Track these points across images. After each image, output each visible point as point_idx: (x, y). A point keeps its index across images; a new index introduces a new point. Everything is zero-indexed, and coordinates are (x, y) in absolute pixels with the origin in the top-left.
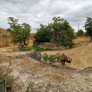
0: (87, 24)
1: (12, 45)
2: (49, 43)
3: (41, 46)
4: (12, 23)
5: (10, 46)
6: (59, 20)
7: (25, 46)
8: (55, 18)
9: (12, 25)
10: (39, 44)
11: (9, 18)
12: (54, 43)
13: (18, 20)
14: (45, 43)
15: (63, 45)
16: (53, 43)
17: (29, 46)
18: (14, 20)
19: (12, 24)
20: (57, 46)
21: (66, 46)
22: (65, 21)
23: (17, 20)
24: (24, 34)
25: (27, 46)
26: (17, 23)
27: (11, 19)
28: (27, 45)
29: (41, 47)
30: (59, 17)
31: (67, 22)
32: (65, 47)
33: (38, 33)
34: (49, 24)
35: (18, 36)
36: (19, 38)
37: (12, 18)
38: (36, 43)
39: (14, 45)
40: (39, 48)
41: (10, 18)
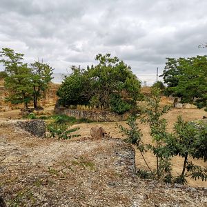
0: (167, 70)
1: (7, 108)
2: (87, 107)
3: (69, 113)
4: (10, 60)
5: (3, 109)
6: (110, 60)
7: (35, 111)
8: (100, 55)
9: (10, 64)
10: (67, 108)
11: (3, 49)
12: (97, 107)
13: (22, 55)
14: (78, 106)
15: (115, 112)
16: (95, 106)
17: (44, 112)
18: (15, 55)
19: (10, 62)
20: (104, 114)
21: (121, 114)
22: (122, 63)
23: (20, 56)
24: (34, 86)
25: (40, 112)
26: (21, 61)
27: (8, 52)
28: (42, 109)
29: (69, 115)
30: (109, 55)
31: (125, 65)
32: (119, 117)
33: (64, 85)
34: (88, 68)
35: (21, 89)
36: (23, 93)
37: (11, 51)
38: (61, 107)
39: (12, 109)
40: (66, 116)
41: (6, 50)
